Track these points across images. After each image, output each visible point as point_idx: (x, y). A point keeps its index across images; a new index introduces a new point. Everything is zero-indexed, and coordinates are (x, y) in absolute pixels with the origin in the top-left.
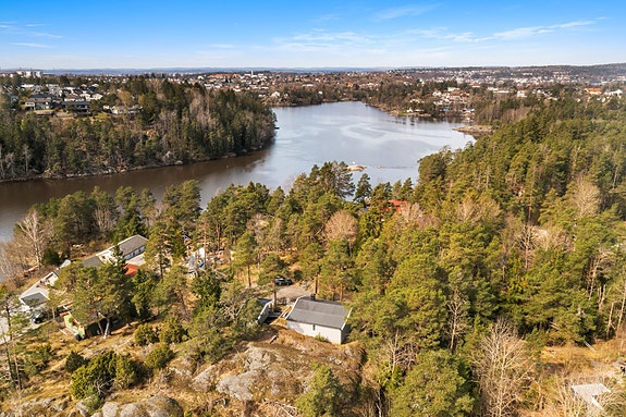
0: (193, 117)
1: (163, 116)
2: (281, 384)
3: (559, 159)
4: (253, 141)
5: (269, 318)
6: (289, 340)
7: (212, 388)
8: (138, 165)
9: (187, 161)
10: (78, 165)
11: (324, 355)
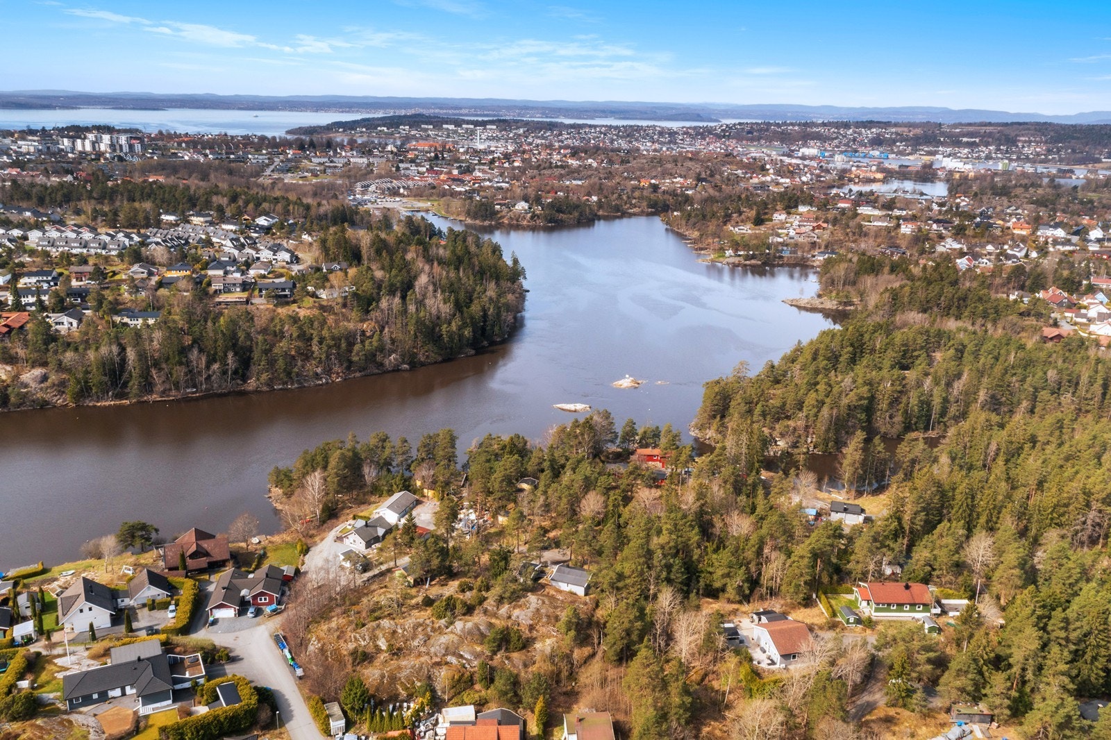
0: (420, 303)
1: (384, 304)
2: (548, 616)
3: (861, 398)
4: (496, 329)
5: (536, 579)
6: (552, 592)
7: (509, 617)
8: (355, 371)
9: (414, 365)
10: (289, 374)
11: (573, 602)
